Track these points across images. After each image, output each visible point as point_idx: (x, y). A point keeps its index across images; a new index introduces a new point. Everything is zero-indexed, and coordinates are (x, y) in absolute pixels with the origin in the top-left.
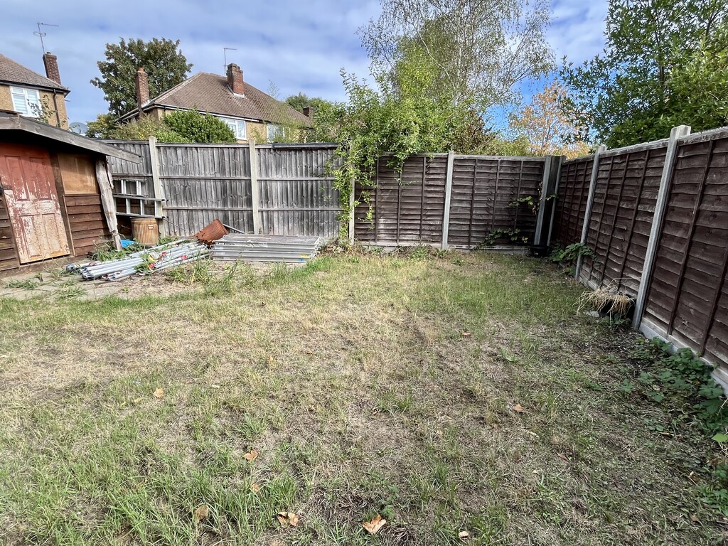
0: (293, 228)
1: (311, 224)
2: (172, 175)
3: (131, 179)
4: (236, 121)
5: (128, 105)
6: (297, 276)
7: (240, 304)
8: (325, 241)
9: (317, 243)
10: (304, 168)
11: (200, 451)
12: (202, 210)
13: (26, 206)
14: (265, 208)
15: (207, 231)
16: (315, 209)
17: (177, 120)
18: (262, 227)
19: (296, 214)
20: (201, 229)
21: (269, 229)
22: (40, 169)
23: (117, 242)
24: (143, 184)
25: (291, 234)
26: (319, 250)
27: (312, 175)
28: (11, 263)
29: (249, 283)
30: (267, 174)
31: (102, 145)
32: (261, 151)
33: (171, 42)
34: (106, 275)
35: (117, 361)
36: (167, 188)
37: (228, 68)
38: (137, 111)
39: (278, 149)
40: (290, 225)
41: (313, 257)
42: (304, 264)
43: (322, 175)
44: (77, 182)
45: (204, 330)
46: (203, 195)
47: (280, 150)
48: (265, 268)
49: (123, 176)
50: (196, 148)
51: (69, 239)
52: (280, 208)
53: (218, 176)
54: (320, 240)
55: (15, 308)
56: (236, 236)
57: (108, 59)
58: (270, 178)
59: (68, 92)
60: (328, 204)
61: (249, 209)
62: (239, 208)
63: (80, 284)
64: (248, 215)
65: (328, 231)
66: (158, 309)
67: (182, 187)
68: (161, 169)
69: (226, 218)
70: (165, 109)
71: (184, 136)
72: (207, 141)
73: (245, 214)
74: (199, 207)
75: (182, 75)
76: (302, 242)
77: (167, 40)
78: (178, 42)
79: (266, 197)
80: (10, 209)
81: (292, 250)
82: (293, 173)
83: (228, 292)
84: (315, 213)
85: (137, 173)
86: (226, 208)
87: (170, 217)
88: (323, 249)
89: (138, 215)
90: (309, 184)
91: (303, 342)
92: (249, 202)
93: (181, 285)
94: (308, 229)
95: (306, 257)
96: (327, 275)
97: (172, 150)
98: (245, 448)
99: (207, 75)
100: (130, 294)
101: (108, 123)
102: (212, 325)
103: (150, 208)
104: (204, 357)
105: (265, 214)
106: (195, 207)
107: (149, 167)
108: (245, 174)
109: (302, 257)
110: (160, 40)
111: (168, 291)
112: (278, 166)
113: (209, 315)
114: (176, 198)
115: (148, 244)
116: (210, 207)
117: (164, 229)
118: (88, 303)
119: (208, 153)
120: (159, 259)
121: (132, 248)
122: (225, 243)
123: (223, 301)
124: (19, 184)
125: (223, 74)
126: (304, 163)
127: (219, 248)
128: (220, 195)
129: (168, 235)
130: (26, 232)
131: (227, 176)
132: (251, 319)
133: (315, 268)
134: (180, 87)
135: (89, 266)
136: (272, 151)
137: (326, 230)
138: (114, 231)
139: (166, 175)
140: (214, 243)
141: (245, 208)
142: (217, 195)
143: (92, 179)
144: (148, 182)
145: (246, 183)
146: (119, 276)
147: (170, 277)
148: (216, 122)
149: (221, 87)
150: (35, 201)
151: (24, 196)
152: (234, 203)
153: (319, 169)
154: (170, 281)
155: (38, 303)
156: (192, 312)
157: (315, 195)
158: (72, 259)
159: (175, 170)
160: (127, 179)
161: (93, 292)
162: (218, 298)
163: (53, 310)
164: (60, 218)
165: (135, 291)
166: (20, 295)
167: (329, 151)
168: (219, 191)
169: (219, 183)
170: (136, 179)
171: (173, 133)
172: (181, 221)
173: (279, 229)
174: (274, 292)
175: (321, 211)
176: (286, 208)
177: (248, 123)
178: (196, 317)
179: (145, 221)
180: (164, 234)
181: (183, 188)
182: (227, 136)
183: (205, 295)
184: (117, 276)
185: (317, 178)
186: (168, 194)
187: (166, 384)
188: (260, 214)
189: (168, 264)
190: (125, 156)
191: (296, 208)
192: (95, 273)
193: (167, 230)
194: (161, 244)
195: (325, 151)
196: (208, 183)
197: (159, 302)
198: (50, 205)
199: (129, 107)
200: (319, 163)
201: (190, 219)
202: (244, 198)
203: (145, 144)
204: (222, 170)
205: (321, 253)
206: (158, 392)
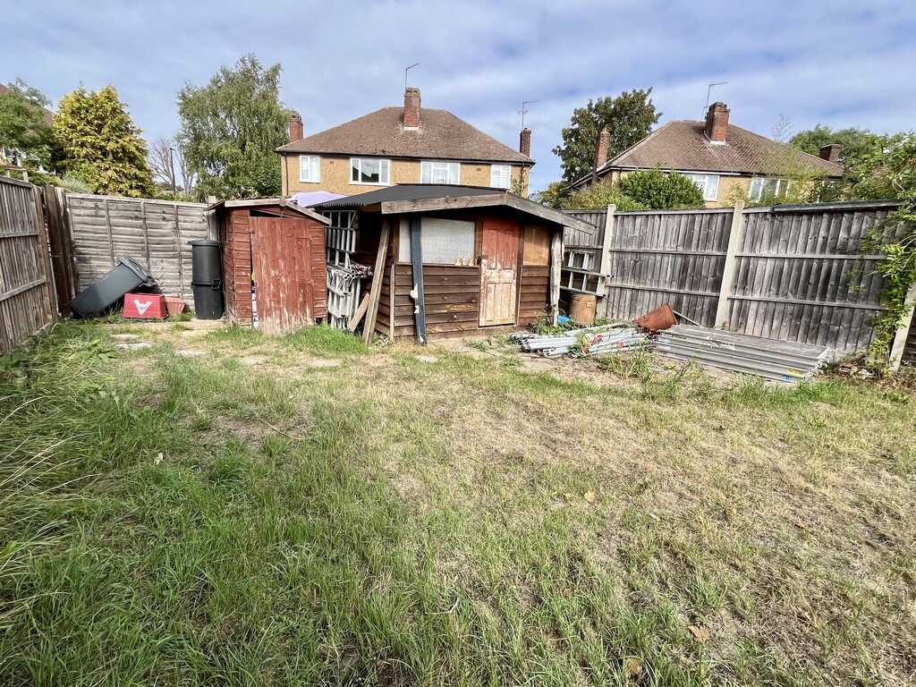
0: (779, 328)
1: (813, 326)
2: (624, 248)
3: (580, 251)
4: (707, 177)
5: (582, 170)
6: (777, 400)
7: (687, 419)
8: (837, 355)
9: (823, 356)
10: (820, 239)
11: (633, 589)
12: (650, 291)
13: (493, 275)
14: (739, 295)
15: (653, 316)
16: (827, 303)
17: (632, 183)
18: (728, 320)
19: (790, 308)
20: (645, 314)
21: (738, 325)
22: (509, 240)
23: (556, 316)
24: (591, 256)
25: (774, 336)
26: (823, 368)
27: (833, 250)
28: (473, 324)
29: (702, 394)
30: (752, 248)
31: (564, 216)
32: (751, 217)
33: (642, 91)
34: (541, 350)
35: (551, 444)
36: (615, 261)
37: (710, 109)
38: (591, 176)
39: (780, 213)
40: (775, 323)
41: (812, 379)
42: (793, 384)
43: (854, 252)
44: (535, 253)
45: (640, 440)
46: (656, 273)
47: (783, 214)
48: (727, 379)
49: (573, 248)
50: (660, 216)
51: (517, 308)
52: (763, 297)
53: (681, 249)
54: (827, 353)
55: (472, 366)
56: (689, 329)
57: (573, 124)
58: (757, 254)
59: (534, 164)
60: (856, 297)
61: (714, 294)
62: (700, 292)
63: (520, 354)
64: (710, 303)
65: (846, 341)
66: (589, 399)
67: (632, 262)
68: (613, 241)
69: (678, 304)
70: (620, 171)
71: (638, 201)
72: (664, 206)
73: (707, 300)
74: (648, 287)
75: (647, 128)
76: (794, 351)
77: (638, 91)
78: (650, 91)
79: (745, 279)
80: (483, 277)
81: (775, 361)
82: (799, 247)
83: (671, 399)
84: (826, 310)
85: (587, 245)
86: (682, 291)
87: (612, 296)
88: (831, 368)
89: (579, 290)
90: (825, 265)
91: (787, 505)
92: (717, 285)
93: (614, 377)
94: (806, 333)
95: (798, 375)
96: (835, 411)
97: (631, 219)
98: (693, 618)
99: (679, 123)
100: (562, 375)
101: (558, 191)
102: (651, 436)
103: (593, 284)
104: (640, 474)
105: (736, 303)
106: (642, 286)
107: (601, 239)
108: (719, 248)
109: (789, 373)
110: (630, 92)
111: (601, 380)
112: (774, 238)
113: (647, 422)
114: (622, 274)
115: (582, 323)
116: (661, 288)
117: (602, 308)
118: (525, 375)
119: (673, 223)
120: (594, 343)
121: (567, 325)
122: (673, 335)
123: (665, 409)
124: (493, 255)
125: (701, 119)
126: (822, 233)
127: (664, 340)
128: (676, 276)
129: (604, 316)
130: (488, 298)
131: (693, 250)
132: (704, 445)
133: (814, 395)
134: (643, 143)
135: (528, 338)
136: (769, 216)
137: (842, 339)
138: (555, 306)
139: (617, 248)
140: (659, 333)
141: (708, 292)
142: (673, 273)
143: (548, 250)
144: (597, 255)
145: (717, 261)
146: (552, 353)
147: (603, 365)
148: (682, 181)
149: (693, 136)
150: (500, 270)
151: (493, 266)
152: (694, 285)
153: (851, 242)
154: (603, 370)
155: (487, 365)
156: (627, 414)
157: (832, 282)
158: (515, 328)
159: (629, 242)
160: (576, 251)
161: (531, 366)
162: (659, 404)
163: (498, 375)
164: (514, 288)
165: (566, 372)
166: (476, 354)
167: (879, 215)
168: (678, 268)
169: (679, 259)
170: (585, 252)
171: (627, 198)
172: (622, 301)
173: (754, 325)
174: (740, 415)
175: (839, 307)
176: (774, 298)
177: (722, 178)
178: (632, 421)
179: (585, 298)
180: (600, 315)
181: (635, 264)
182: (692, 197)
183: (644, 397)
184: (551, 353)
185: (842, 256)
186: (615, 269)
187: (598, 489)
188: (729, 302)
189: (603, 349)
190: (582, 226)
191: (791, 299)
192: (533, 346)
193: (604, 310)
194: (595, 325)
195: (871, 214)
196: (666, 259)
197: (591, 391)
198: (509, 275)
199: (583, 173)
200: (853, 232)
201: (633, 300)
202: (710, 279)
203: (601, 213)
204: (688, 243)
205: (825, 373)
206: (590, 496)
